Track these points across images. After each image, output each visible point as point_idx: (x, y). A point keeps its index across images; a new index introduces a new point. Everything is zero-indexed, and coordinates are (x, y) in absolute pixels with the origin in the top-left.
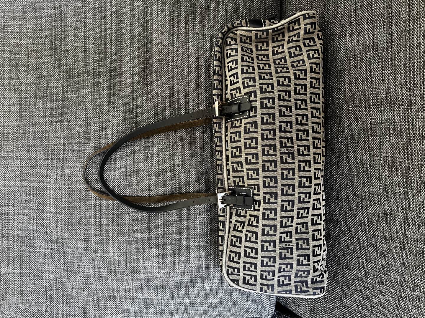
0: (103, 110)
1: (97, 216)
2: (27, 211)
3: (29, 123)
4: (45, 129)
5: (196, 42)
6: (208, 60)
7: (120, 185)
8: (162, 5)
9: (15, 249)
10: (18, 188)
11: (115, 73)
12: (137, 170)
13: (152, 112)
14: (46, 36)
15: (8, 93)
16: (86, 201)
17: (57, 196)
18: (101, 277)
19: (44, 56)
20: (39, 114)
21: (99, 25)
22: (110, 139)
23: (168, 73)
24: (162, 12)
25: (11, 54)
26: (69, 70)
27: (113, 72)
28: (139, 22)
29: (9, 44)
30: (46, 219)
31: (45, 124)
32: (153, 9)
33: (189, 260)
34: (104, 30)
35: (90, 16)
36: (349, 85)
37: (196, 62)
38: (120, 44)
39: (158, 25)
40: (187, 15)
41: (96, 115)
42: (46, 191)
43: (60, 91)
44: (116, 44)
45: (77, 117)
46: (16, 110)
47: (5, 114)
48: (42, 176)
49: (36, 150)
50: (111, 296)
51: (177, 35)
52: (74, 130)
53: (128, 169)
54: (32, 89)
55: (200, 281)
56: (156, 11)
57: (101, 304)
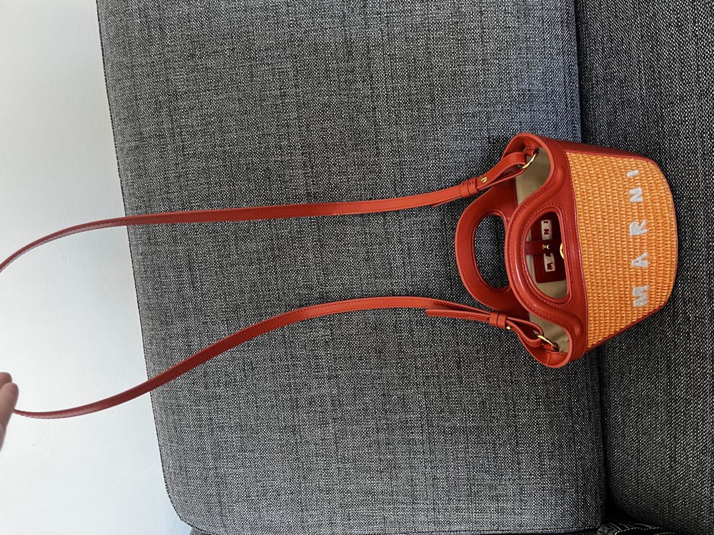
0: (325, 245)
1: (333, 393)
2: (243, 392)
3: (232, 274)
4: (254, 280)
5: (449, 128)
6: (469, 152)
7: (359, 347)
8: (392, 82)
9: (233, 442)
10: (228, 363)
11: (336, 191)
12: (380, 324)
13: (393, 240)
14: (239, 153)
15: (201, 237)
16: (316, 373)
17: (279, 369)
18: (347, 475)
19: (241, 181)
20: (244, 262)
21: (308, 126)
22: (340, 286)
23: (411, 181)
24: (393, 91)
25: (197, 184)
26: (274, 196)
27: (333, 191)
28: (362, 113)
29: (192, 170)
30: (269, 401)
31: (253, 274)
32: (380, 89)
33: (468, 448)
34: (315, 132)
35: (294, 115)
36: (705, 177)
37: (451, 159)
38: (338, 149)
39: (389, 111)
40: (431, 89)
41: (317, 254)
42: (264, 364)
43: (267, 226)
44: (333, 149)
45: (292, 259)
46: (214, 259)
47: (200, 266)
48: (256, 344)
49: (245, 310)
50: (363, 500)
51: (418, 123)
52: (290, 278)
53: (368, 325)
54: (231, 228)
55: (487, 477)
56: (384, 92)
57: (351, 511)
